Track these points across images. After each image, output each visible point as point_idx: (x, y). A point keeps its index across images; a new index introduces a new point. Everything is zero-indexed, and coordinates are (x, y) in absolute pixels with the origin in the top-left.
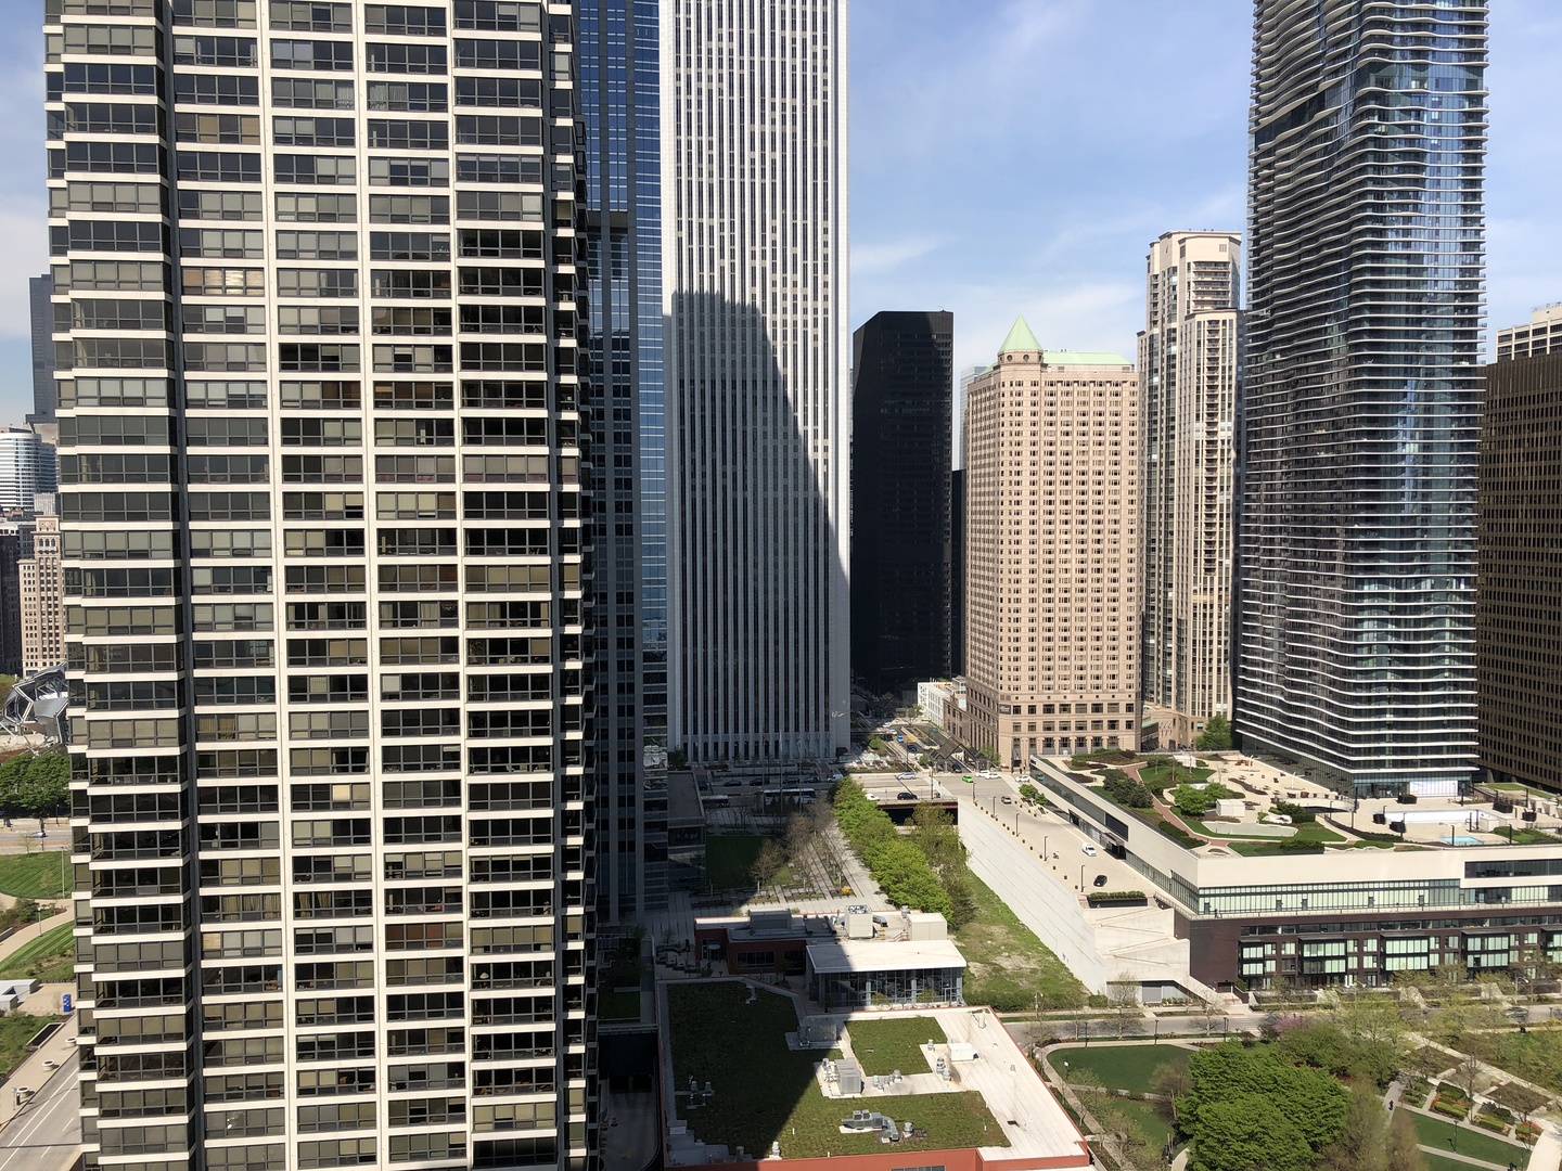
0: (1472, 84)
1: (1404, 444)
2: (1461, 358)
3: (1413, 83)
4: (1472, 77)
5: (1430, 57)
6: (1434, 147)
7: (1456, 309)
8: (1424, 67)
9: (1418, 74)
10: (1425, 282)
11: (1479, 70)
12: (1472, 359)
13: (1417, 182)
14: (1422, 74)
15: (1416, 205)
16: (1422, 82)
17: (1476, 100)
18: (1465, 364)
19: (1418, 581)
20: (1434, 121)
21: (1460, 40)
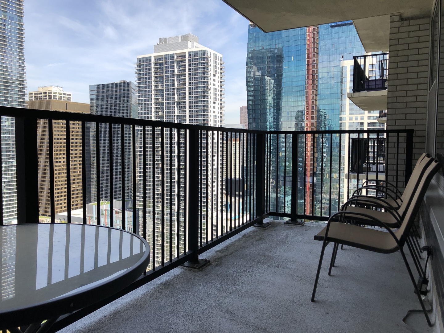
0: (20, 21)
1: (5, 122)
2: (21, 98)
3: (2, 16)
4: (19, 19)
5: (7, 9)
6: (9, 36)
7: (18, 84)
8: (5, 12)
9: (4, 14)
10: (9, 75)
11: (21, 17)
12: (24, 99)
13: (5, 45)
14: (5, 14)
15: (5, 52)
16: (5, 16)
17: (21, 25)
18: (22, 100)
19: (12, 162)
20: (9, 28)
21: (16, 7)
